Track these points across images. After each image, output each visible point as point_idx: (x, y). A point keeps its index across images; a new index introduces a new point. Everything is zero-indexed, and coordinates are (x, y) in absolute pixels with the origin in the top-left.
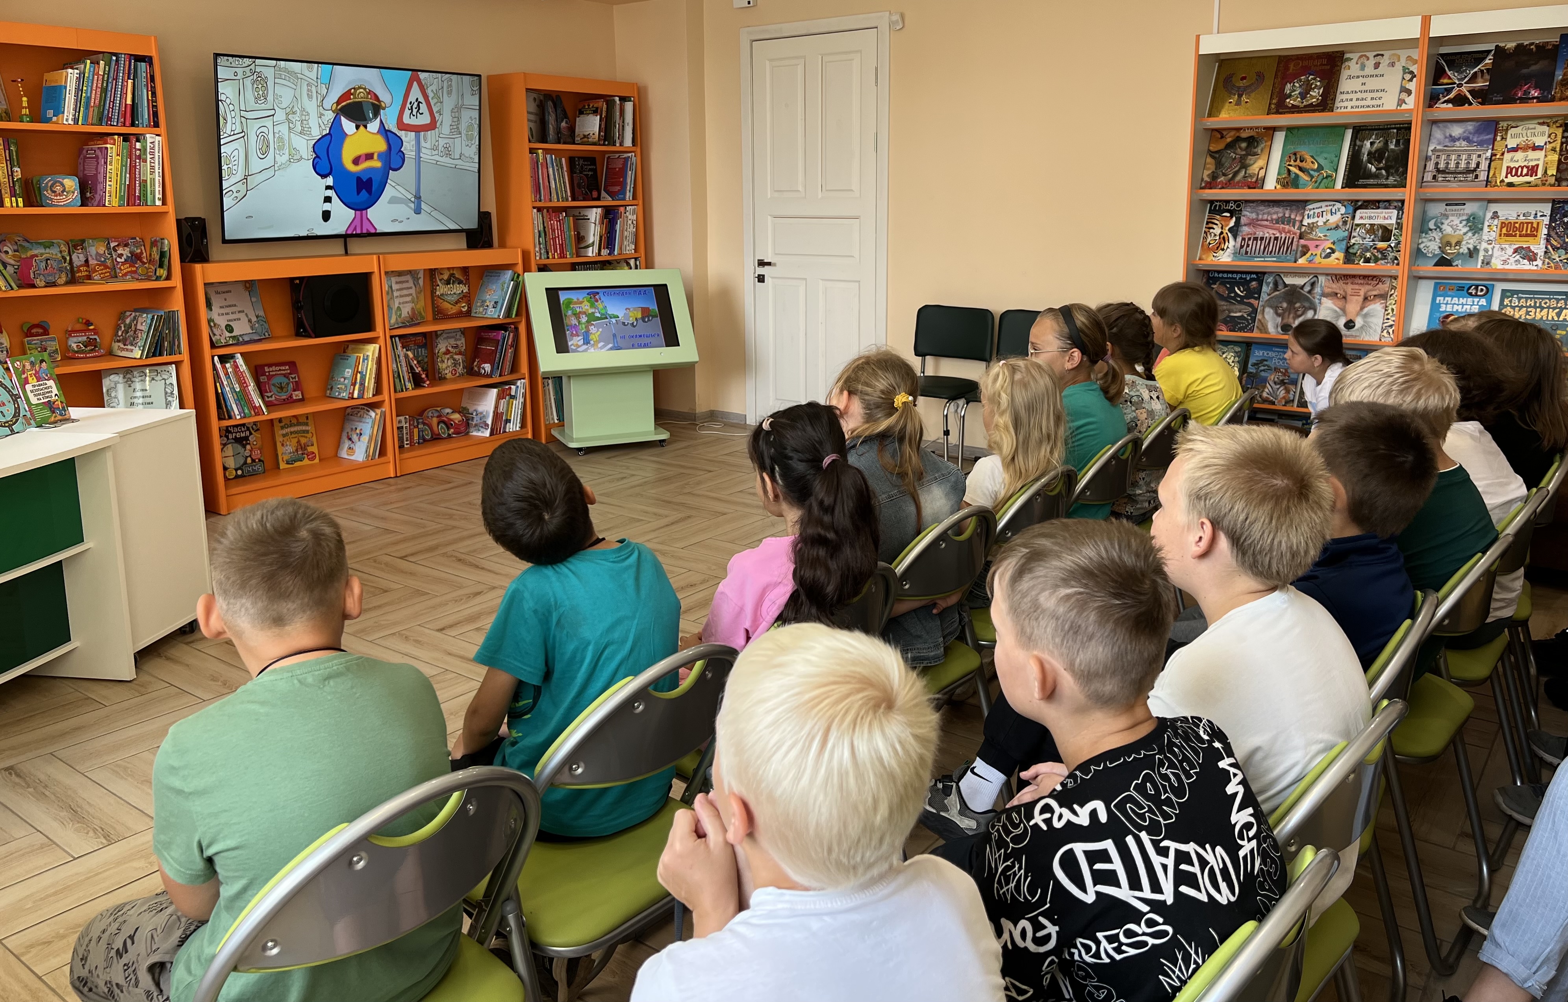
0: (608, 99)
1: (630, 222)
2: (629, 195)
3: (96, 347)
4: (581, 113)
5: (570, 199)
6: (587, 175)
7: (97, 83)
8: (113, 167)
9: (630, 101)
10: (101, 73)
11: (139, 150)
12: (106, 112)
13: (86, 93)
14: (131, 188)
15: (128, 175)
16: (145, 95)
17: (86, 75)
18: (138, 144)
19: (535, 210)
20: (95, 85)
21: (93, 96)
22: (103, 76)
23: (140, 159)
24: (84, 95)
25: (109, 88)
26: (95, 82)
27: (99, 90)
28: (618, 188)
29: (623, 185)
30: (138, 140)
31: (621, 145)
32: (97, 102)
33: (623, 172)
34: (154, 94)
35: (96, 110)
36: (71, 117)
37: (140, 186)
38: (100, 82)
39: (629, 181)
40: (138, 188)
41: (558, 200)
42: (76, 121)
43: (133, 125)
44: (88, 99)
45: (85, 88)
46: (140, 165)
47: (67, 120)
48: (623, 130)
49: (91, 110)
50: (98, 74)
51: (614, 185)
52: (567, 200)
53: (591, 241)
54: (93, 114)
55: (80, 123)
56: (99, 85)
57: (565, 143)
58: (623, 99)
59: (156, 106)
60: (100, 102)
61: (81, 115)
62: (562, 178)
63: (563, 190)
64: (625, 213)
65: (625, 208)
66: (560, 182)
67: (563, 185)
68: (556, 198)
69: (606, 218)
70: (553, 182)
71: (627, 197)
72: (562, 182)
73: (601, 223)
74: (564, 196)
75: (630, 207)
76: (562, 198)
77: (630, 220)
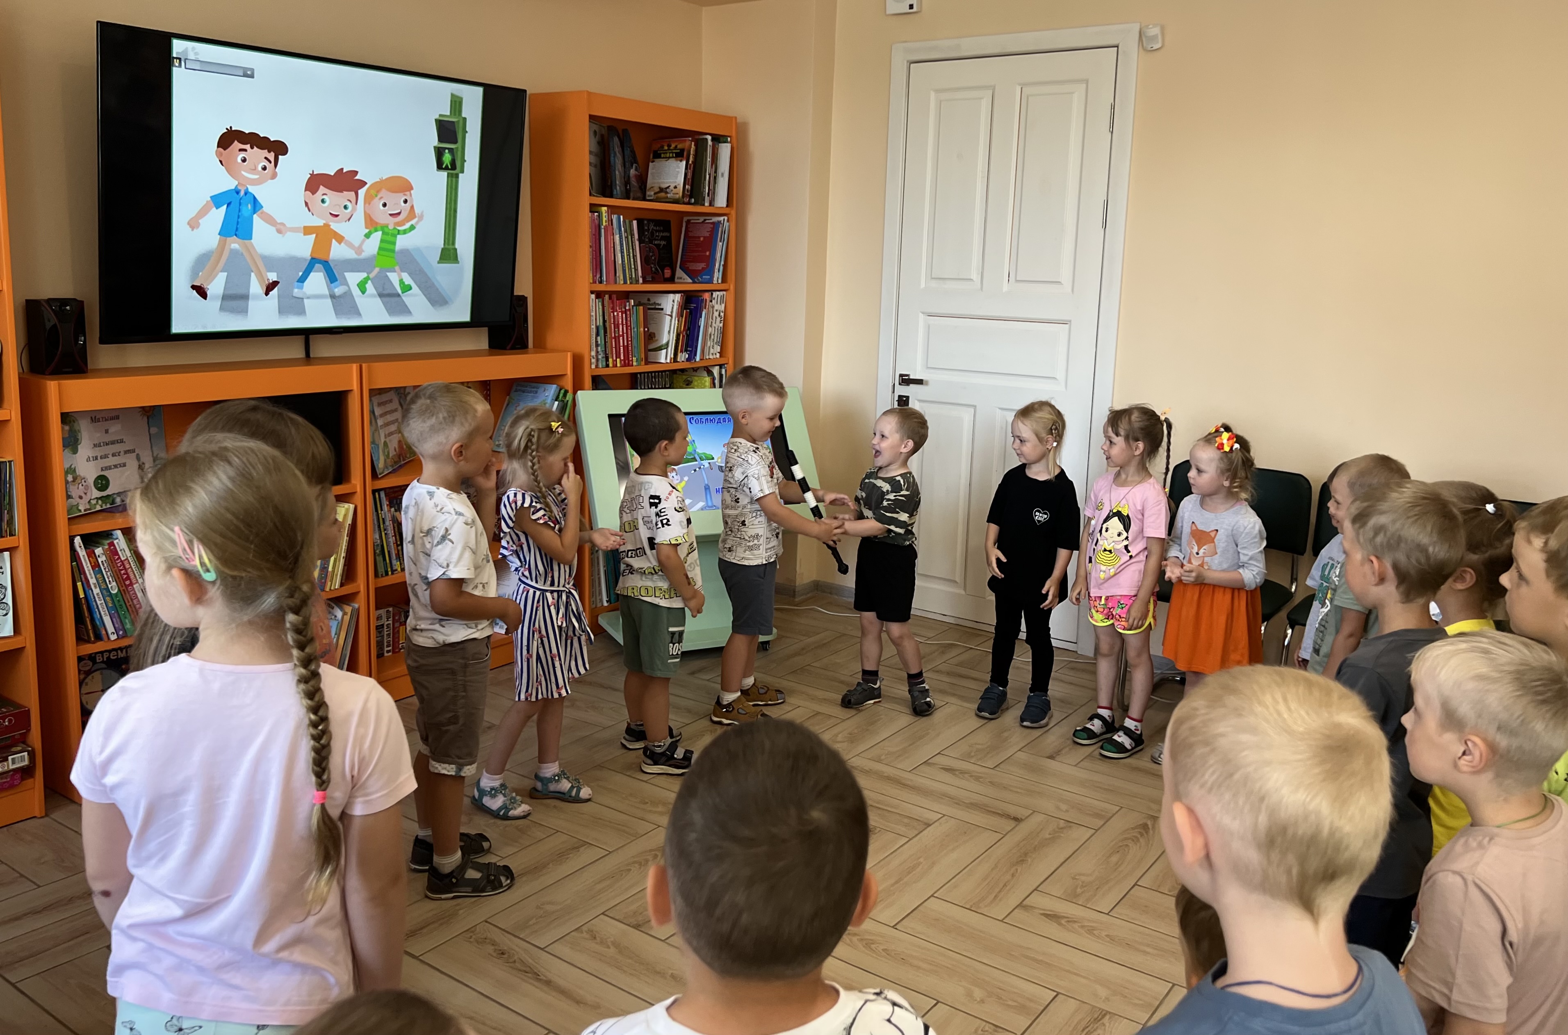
0: (697, 137)
1: (716, 314)
2: (717, 276)
4: (657, 156)
5: (641, 280)
6: (661, 245)
9: (726, 142)
19: (593, 296)
28: (703, 265)
29: (710, 262)
31: (711, 204)
33: (710, 243)
39: (718, 255)
41: (625, 282)
48: (715, 183)
51: (696, 260)
52: (637, 282)
53: (664, 341)
57: (634, 199)
58: (718, 139)
62: (631, 250)
63: (633, 267)
64: (711, 301)
65: (712, 294)
66: (629, 255)
67: (632, 260)
68: (622, 277)
69: (685, 309)
70: (620, 255)
71: (715, 279)
72: (631, 255)
73: (679, 315)
74: (634, 276)
75: (718, 293)
76: (631, 278)
77: (717, 311)
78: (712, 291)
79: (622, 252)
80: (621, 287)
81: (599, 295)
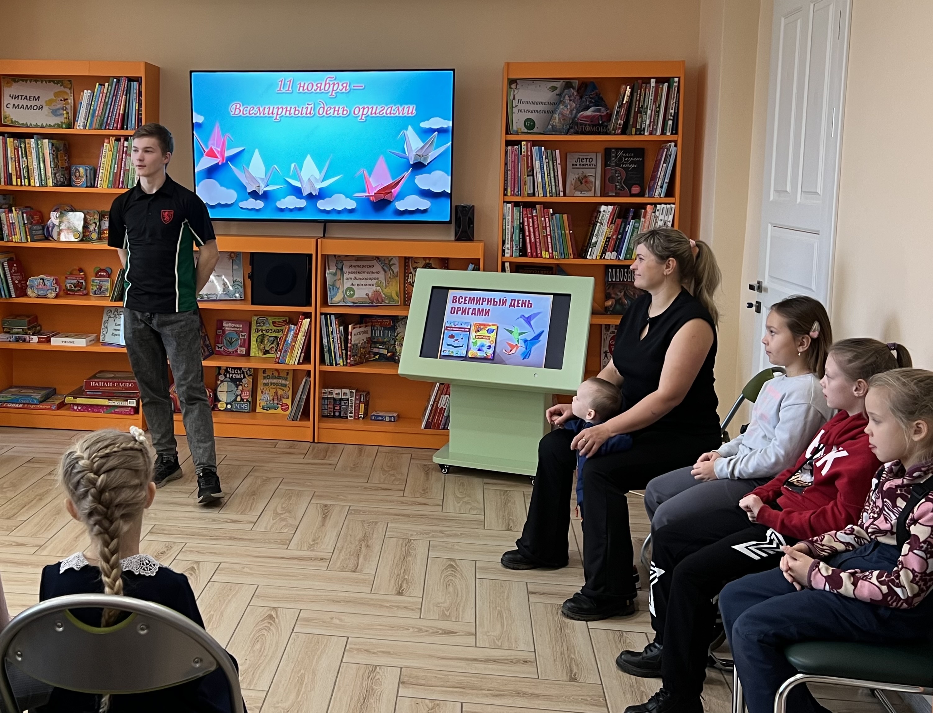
2: (659, 192)
3: (81, 288)
5: (562, 194)
6: (626, 169)
7: (101, 100)
8: (105, 160)
10: (105, 92)
11: (127, 147)
12: (105, 120)
13: (94, 107)
14: (116, 176)
15: (116, 166)
16: (134, 106)
17: (95, 94)
18: (126, 143)
19: (509, 205)
20: (100, 100)
21: (98, 109)
22: (106, 94)
23: (126, 153)
24: (92, 108)
25: (110, 102)
26: (100, 98)
27: (102, 104)
30: (126, 139)
32: (100, 113)
34: (140, 105)
35: (99, 118)
36: (82, 124)
37: (124, 173)
38: (104, 98)
40: (122, 175)
41: (545, 195)
42: (85, 127)
43: (122, 128)
44: (94, 111)
45: (93, 103)
46: (126, 158)
47: (79, 126)
49: (96, 118)
50: (103, 93)
52: (558, 195)
54: (96, 121)
55: (87, 128)
56: (103, 101)
59: (141, 114)
60: (102, 113)
61: (88, 122)
62: (552, 172)
63: (553, 184)
64: (655, 212)
65: (656, 206)
66: (550, 175)
67: (553, 179)
68: (541, 191)
69: (619, 217)
70: (539, 176)
71: (657, 193)
72: (552, 175)
73: (612, 221)
74: (554, 191)
75: (663, 205)
76: (551, 192)
77: (661, 220)
78: (655, 204)
79: (542, 173)
80: (539, 197)
81: (516, 204)
